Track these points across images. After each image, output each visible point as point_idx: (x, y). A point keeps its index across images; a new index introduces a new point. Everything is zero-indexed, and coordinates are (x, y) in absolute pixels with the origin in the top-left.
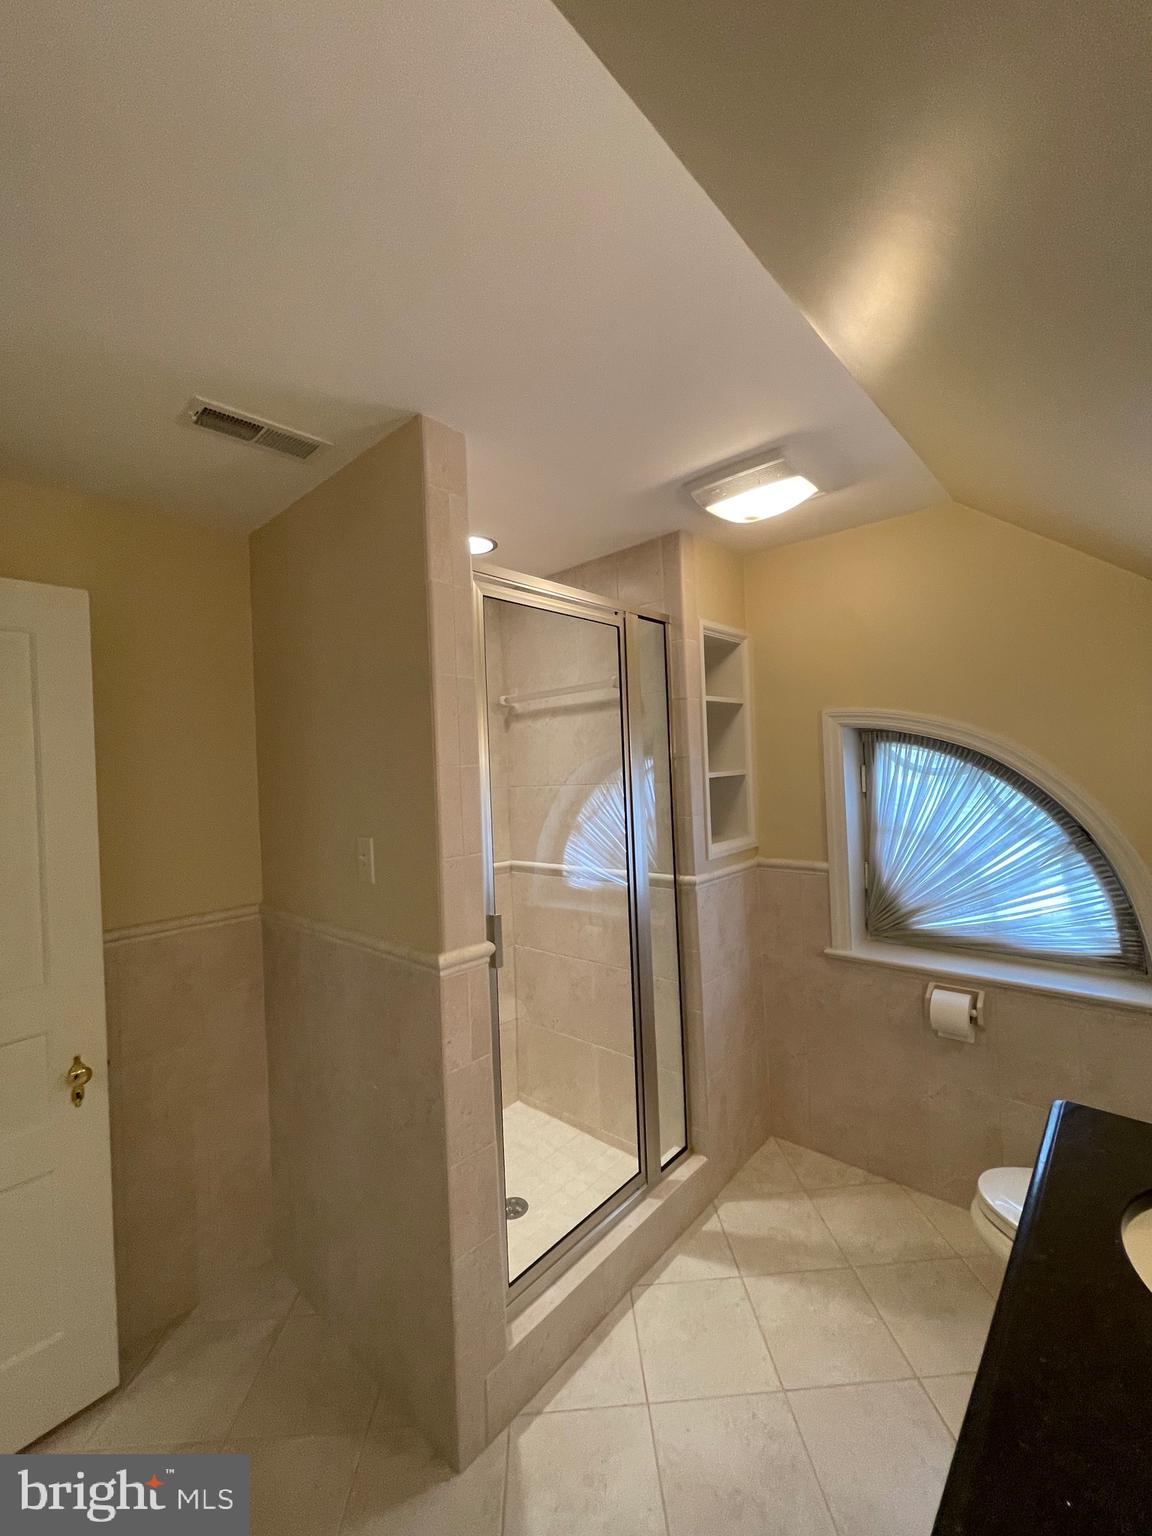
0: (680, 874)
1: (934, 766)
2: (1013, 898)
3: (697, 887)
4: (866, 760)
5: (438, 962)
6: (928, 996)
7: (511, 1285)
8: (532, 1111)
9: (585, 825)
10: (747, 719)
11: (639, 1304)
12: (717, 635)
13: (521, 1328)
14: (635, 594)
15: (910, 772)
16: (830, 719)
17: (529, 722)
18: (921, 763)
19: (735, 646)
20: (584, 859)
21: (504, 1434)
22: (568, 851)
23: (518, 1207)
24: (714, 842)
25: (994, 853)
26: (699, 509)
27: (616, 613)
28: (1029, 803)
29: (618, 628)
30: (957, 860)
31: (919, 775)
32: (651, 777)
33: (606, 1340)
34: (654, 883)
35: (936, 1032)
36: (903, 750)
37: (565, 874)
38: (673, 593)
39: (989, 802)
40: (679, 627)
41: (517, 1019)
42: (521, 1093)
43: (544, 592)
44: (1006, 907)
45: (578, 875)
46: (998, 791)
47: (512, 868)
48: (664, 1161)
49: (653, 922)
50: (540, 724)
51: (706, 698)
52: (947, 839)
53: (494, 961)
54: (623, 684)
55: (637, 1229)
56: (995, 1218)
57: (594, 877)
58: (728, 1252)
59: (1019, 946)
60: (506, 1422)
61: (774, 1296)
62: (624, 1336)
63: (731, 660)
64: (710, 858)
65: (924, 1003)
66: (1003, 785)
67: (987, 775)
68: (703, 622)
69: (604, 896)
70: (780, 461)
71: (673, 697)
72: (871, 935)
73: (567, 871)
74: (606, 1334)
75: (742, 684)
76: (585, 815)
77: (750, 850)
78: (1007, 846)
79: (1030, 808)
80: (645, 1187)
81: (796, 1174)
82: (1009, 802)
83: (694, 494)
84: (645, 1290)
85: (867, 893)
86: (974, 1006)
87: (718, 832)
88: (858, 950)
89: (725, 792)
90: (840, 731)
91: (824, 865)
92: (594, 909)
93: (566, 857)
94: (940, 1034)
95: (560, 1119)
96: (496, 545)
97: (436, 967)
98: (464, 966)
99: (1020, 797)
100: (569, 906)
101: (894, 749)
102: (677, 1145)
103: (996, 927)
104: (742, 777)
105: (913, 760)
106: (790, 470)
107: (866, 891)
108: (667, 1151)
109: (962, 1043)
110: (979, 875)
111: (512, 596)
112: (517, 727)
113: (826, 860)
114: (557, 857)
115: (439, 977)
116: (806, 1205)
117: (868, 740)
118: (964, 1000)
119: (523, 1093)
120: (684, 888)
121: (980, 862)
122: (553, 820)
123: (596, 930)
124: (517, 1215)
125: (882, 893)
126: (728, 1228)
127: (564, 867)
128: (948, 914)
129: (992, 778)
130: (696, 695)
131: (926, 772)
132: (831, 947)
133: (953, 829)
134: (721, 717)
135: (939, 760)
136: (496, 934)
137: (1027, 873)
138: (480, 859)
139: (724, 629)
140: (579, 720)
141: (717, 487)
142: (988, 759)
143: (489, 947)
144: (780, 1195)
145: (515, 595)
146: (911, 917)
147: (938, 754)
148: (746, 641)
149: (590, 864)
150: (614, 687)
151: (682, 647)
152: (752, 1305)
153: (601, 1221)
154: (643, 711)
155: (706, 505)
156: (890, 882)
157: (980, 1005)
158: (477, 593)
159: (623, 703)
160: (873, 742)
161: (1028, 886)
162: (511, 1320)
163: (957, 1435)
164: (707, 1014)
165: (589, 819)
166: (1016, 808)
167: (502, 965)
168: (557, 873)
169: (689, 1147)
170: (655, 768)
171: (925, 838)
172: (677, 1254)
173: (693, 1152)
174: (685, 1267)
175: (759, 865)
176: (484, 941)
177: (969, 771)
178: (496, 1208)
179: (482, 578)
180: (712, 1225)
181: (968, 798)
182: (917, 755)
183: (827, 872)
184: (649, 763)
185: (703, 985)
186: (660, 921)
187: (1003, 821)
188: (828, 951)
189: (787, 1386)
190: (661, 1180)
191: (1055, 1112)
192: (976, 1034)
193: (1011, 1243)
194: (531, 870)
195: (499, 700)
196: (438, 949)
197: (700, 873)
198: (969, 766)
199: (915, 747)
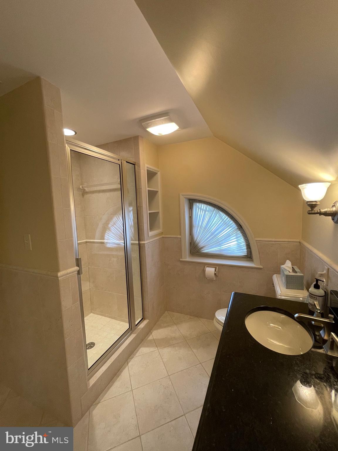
0: (140, 241)
1: (207, 209)
2: (225, 243)
3: (145, 245)
4: (191, 208)
5: (57, 275)
6: (205, 269)
7: (89, 369)
8: (96, 316)
9: (111, 228)
10: (160, 195)
11: (130, 364)
12: (151, 170)
13: (92, 381)
14: (126, 155)
15: (202, 211)
16: (182, 196)
17: (91, 195)
18: (204, 209)
19: (156, 173)
20: (112, 238)
21: (88, 412)
22: (106, 236)
23: (92, 345)
24: (150, 232)
25: (221, 232)
26: (144, 129)
27: (119, 160)
28: (229, 219)
29: (120, 165)
30: (213, 234)
31: (204, 212)
32: (132, 213)
33: (120, 376)
34: (132, 244)
35: (207, 278)
36: (200, 205)
37: (105, 243)
38: (137, 155)
39: (220, 218)
40: (139, 166)
41: (90, 289)
42: (92, 311)
43: (94, 151)
44: (222, 246)
45: (109, 243)
46: (222, 216)
47: (86, 242)
48: (136, 323)
49: (132, 255)
50: (94, 195)
51: (148, 189)
52: (210, 229)
53: (79, 273)
54: (121, 183)
55: (129, 343)
56: (219, 322)
57: (115, 244)
58: (154, 344)
59: (226, 255)
60: (89, 408)
61: (167, 352)
62: (125, 374)
63: (155, 177)
64: (149, 236)
65: (204, 271)
66: (223, 214)
67: (220, 212)
68: (146, 165)
69: (117, 249)
70: (169, 117)
71: (138, 188)
72: (192, 255)
73: (106, 242)
74: (120, 375)
75: (158, 185)
76: (111, 225)
77: (161, 233)
78: (224, 230)
79: (229, 220)
80: (131, 331)
81: (173, 320)
82: (224, 218)
83: (143, 124)
84: (131, 360)
85: (191, 243)
86: (216, 271)
87: (152, 228)
88: (188, 259)
89: (153, 217)
90: (184, 199)
91: (179, 236)
92: (114, 253)
93: (105, 238)
94: (208, 279)
95: (105, 316)
96: (76, 133)
97: (57, 277)
98: (68, 275)
99: (227, 217)
100: (106, 253)
101: (198, 205)
102: (140, 318)
103: (221, 250)
104: (158, 212)
105: (202, 208)
106: (171, 120)
107: (190, 243)
108: (137, 321)
109: (213, 280)
110: (217, 237)
111: (83, 151)
112: (87, 196)
113: (180, 235)
114: (103, 238)
115: (58, 280)
116: (175, 327)
117: (192, 202)
118: (213, 269)
119: (93, 310)
120: (142, 245)
121: (218, 234)
122: (100, 226)
123: (115, 259)
124: (91, 347)
125: (194, 243)
126: (154, 338)
127: (105, 241)
128: (210, 248)
129: (221, 212)
130: (145, 187)
131: (205, 211)
132: (182, 258)
133: (211, 226)
134: (152, 195)
135: (209, 208)
136: (79, 264)
137: (228, 236)
138: (72, 240)
139: (153, 168)
140: (108, 194)
141: (150, 123)
142: (220, 207)
143: (77, 268)
144: (169, 326)
145: (85, 151)
146: (201, 249)
147: (208, 206)
148: (159, 172)
149: (113, 239)
150: (119, 184)
151: (140, 172)
152: (161, 356)
153: (120, 342)
154: (128, 192)
155: (147, 128)
156: (196, 240)
157: (217, 270)
158: (68, 148)
159: (122, 189)
160: (193, 203)
161: (228, 240)
162: (89, 380)
163: (210, 376)
164: (148, 280)
165: (113, 226)
166: (226, 220)
167: (82, 274)
168: (103, 243)
169: (144, 318)
170: (133, 210)
171: (205, 228)
172: (141, 347)
173: (145, 319)
174: (143, 350)
175: (163, 237)
176: (75, 267)
177: (216, 210)
178: (83, 348)
179: (70, 143)
180: (150, 338)
181: (215, 218)
182: (203, 206)
183: (181, 238)
184: (131, 208)
185: (147, 273)
186: (134, 256)
187: (223, 223)
188: (181, 260)
189: (169, 375)
190: (135, 329)
191: (233, 294)
192: (216, 277)
193: (222, 327)
194: (94, 242)
195: (80, 186)
196: (58, 271)
197: (147, 240)
198: (216, 209)
199: (203, 204)
